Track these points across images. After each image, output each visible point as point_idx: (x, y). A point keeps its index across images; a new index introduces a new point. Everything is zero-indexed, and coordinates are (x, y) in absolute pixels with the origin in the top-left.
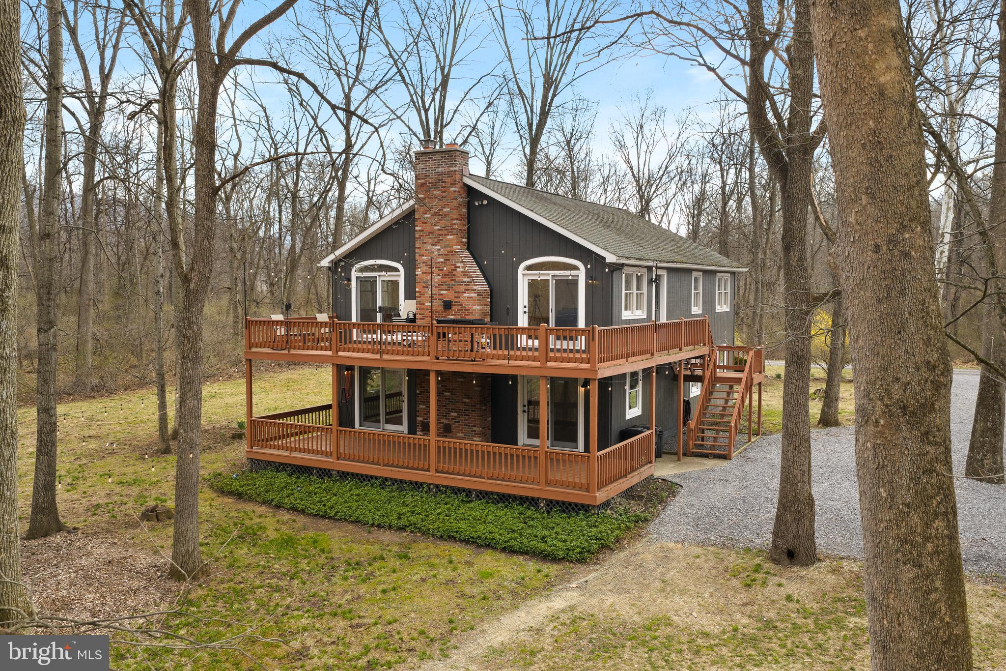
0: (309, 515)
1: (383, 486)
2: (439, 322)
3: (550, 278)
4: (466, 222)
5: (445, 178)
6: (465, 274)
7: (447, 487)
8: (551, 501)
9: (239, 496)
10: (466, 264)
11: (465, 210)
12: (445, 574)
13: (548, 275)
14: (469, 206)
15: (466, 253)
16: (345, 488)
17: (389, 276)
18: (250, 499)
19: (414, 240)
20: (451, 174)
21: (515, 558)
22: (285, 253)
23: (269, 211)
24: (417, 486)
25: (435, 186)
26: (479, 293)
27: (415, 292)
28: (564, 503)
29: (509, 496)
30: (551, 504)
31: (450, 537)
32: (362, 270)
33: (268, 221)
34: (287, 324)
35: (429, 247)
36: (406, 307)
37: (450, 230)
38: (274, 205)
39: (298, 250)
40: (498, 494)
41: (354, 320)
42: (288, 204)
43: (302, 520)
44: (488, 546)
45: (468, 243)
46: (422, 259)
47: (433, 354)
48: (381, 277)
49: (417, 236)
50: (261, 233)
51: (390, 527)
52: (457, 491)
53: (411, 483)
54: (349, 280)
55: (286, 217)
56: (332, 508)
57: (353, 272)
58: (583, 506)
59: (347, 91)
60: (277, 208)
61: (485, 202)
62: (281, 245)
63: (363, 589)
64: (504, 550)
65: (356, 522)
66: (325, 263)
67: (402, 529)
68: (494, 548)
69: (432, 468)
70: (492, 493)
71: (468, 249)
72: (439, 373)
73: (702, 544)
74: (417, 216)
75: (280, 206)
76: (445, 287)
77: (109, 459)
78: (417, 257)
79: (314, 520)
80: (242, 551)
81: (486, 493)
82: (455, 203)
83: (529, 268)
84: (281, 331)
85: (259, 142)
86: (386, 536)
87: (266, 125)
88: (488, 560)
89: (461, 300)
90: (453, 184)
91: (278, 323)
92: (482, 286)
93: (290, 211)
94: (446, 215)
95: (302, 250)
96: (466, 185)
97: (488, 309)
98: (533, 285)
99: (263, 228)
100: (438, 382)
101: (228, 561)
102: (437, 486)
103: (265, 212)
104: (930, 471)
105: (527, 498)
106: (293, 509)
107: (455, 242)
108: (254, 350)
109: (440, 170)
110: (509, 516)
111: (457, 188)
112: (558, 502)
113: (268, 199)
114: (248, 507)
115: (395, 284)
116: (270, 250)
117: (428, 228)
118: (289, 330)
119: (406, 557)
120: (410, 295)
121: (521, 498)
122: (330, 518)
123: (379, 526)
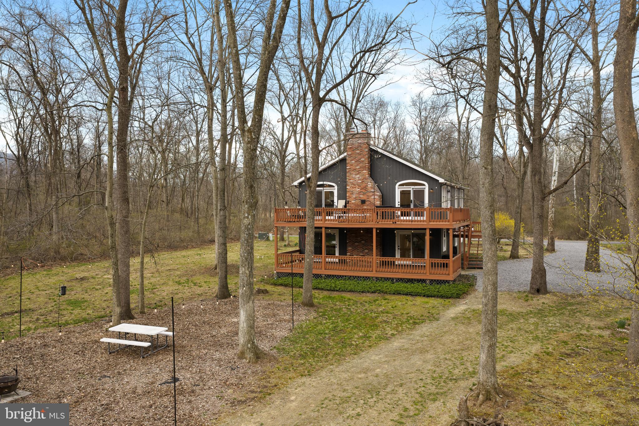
1: (349, 279)
4: (370, 165)
5: (362, 145)
6: (372, 188)
7: (382, 278)
8: (432, 280)
10: (373, 183)
11: (370, 160)
13: (411, 188)
14: (372, 157)
15: (371, 178)
17: (329, 189)
19: (346, 173)
20: (365, 143)
24: (366, 278)
25: (357, 149)
26: (379, 196)
27: (346, 196)
29: (412, 279)
35: (354, 176)
37: (363, 168)
45: (371, 174)
46: (350, 181)
47: (374, 221)
48: (325, 190)
49: (347, 171)
51: (369, 292)
52: (387, 279)
53: (363, 277)
58: (447, 281)
61: (380, 156)
66: (296, 183)
69: (374, 270)
70: (404, 279)
74: (347, 162)
76: (362, 193)
78: (347, 180)
79: (330, 292)
81: (401, 279)
82: (367, 156)
83: (400, 185)
89: (370, 199)
90: (366, 148)
92: (378, 193)
94: (363, 161)
96: (371, 149)
97: (381, 203)
98: (403, 193)
102: (377, 278)
105: (421, 280)
106: (317, 288)
107: (365, 173)
108: (278, 222)
109: (359, 141)
111: (367, 150)
112: (435, 280)
115: (332, 193)
117: (353, 167)
120: (341, 198)
121: (418, 280)
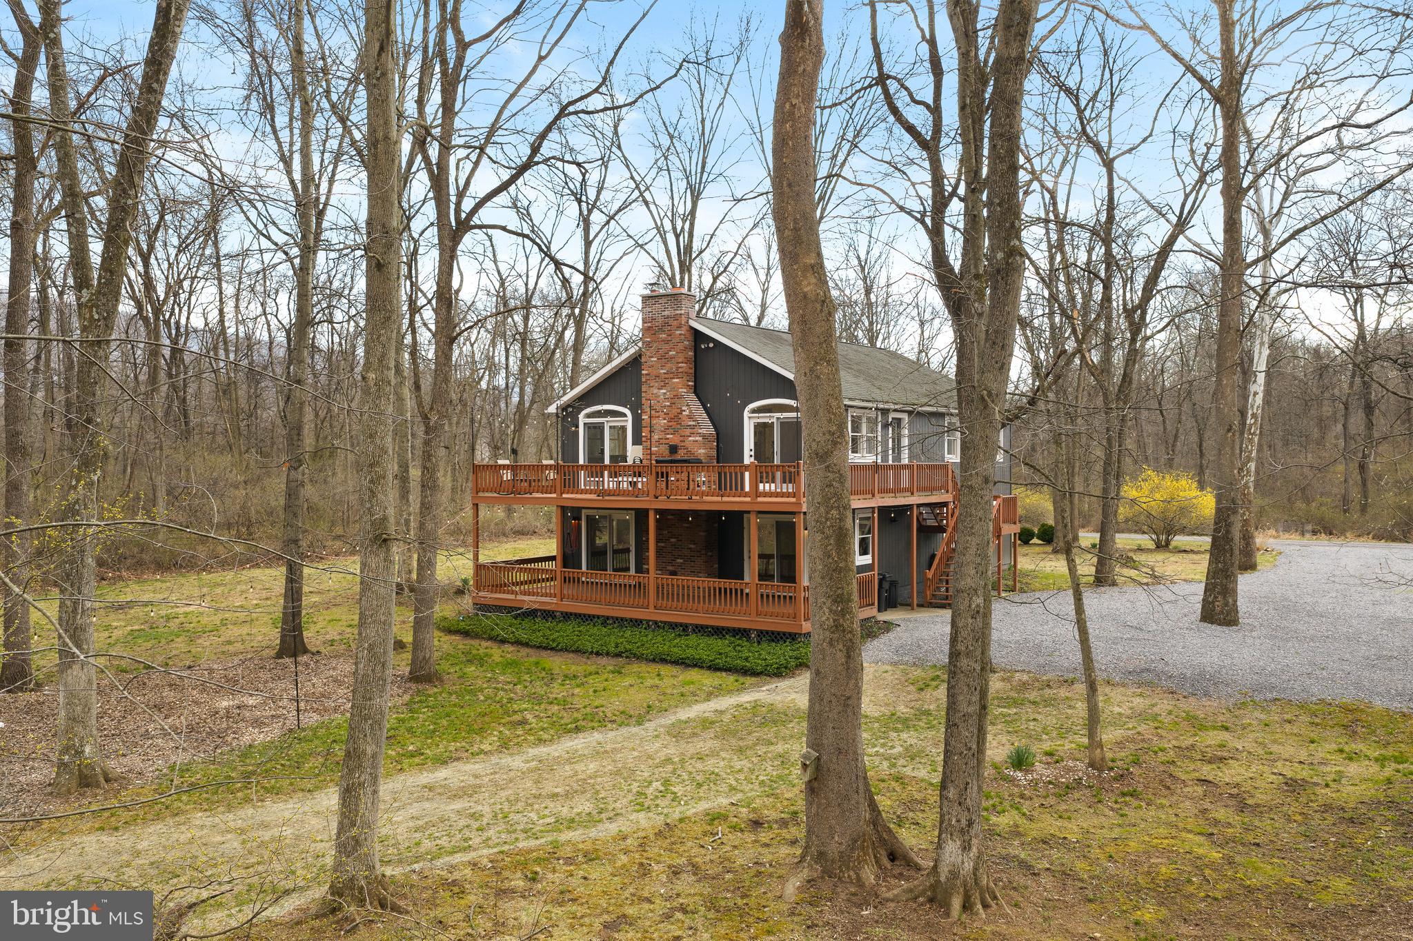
0: (532, 647)
1: (604, 624)
2: (657, 462)
3: (774, 420)
4: (692, 366)
5: (671, 321)
6: (690, 417)
7: (665, 623)
8: (761, 631)
9: (466, 634)
10: (692, 407)
11: (691, 353)
12: (649, 682)
13: (773, 418)
14: (696, 348)
15: (693, 396)
16: (570, 627)
17: (617, 422)
18: (477, 636)
19: (640, 384)
20: (676, 317)
21: (718, 674)
22: (512, 409)
23: (493, 357)
24: (637, 623)
25: (661, 330)
26: (704, 436)
27: (643, 437)
28: (773, 633)
29: (723, 628)
30: (761, 634)
31: (662, 660)
32: (588, 416)
33: (492, 368)
34: (513, 468)
35: (655, 391)
36: (634, 453)
37: (676, 374)
38: (500, 347)
39: (527, 405)
40: (712, 627)
41: (581, 462)
42: (517, 346)
43: (524, 651)
44: (695, 666)
45: (695, 386)
46: (648, 403)
47: (651, 495)
48: (608, 422)
49: (643, 379)
50: (484, 385)
51: (608, 654)
52: (673, 626)
53: (631, 620)
54: (577, 426)
55: (514, 365)
56: (554, 640)
57: (581, 416)
58: (790, 634)
59: (585, 213)
60: (503, 353)
61: (711, 345)
62: (508, 397)
63: (577, 691)
64: (709, 668)
65: (577, 651)
66: (552, 409)
67: (619, 655)
68: (702, 667)
69: (651, 606)
71: (695, 392)
72: (657, 511)
73: (895, 664)
74: (643, 360)
75: (507, 351)
76: (671, 431)
77: (334, 609)
78: (643, 401)
79: (537, 651)
80: (471, 669)
81: (703, 626)
82: (681, 346)
83: (754, 411)
84: (507, 476)
85: (483, 275)
86: (603, 661)
87: (491, 255)
88: (694, 674)
89: (686, 444)
90: (679, 327)
91: (504, 467)
92: (708, 429)
93: (519, 355)
94: (672, 358)
95: (533, 402)
96: (692, 328)
97: (714, 453)
98: (758, 427)
99: (486, 377)
100: (657, 521)
101: (460, 674)
102: (656, 623)
103: (490, 359)
104: (830, 485)
105: (739, 629)
106: (518, 643)
107: (682, 386)
108: (481, 494)
109: (666, 313)
110: (720, 644)
111: (683, 331)
112: (767, 632)
113: (493, 343)
114: (475, 642)
115: (624, 429)
116: (495, 403)
117: (654, 372)
118: (515, 475)
119: (620, 673)
120: (637, 441)
121: (734, 629)
122: (552, 649)
123: (598, 654)
